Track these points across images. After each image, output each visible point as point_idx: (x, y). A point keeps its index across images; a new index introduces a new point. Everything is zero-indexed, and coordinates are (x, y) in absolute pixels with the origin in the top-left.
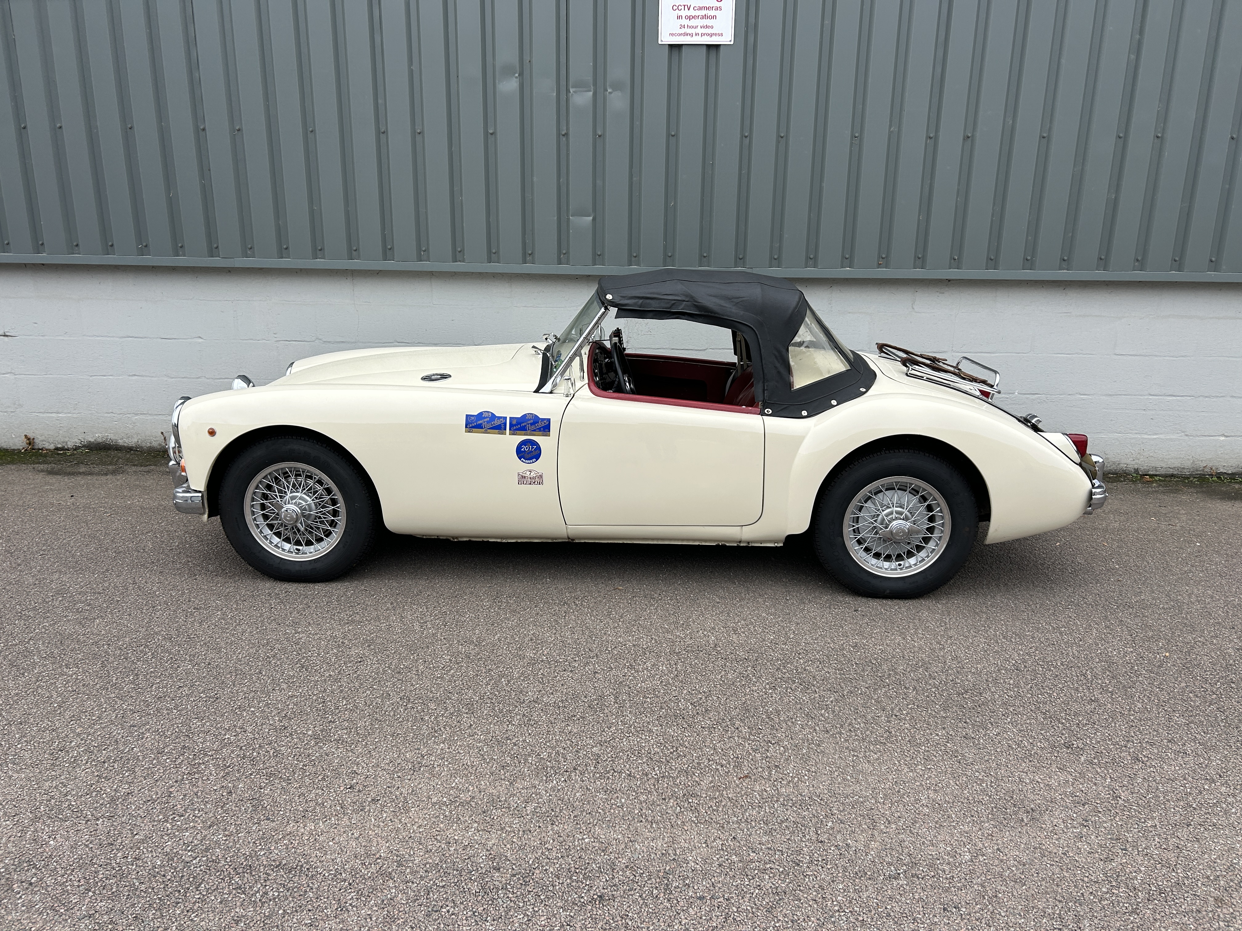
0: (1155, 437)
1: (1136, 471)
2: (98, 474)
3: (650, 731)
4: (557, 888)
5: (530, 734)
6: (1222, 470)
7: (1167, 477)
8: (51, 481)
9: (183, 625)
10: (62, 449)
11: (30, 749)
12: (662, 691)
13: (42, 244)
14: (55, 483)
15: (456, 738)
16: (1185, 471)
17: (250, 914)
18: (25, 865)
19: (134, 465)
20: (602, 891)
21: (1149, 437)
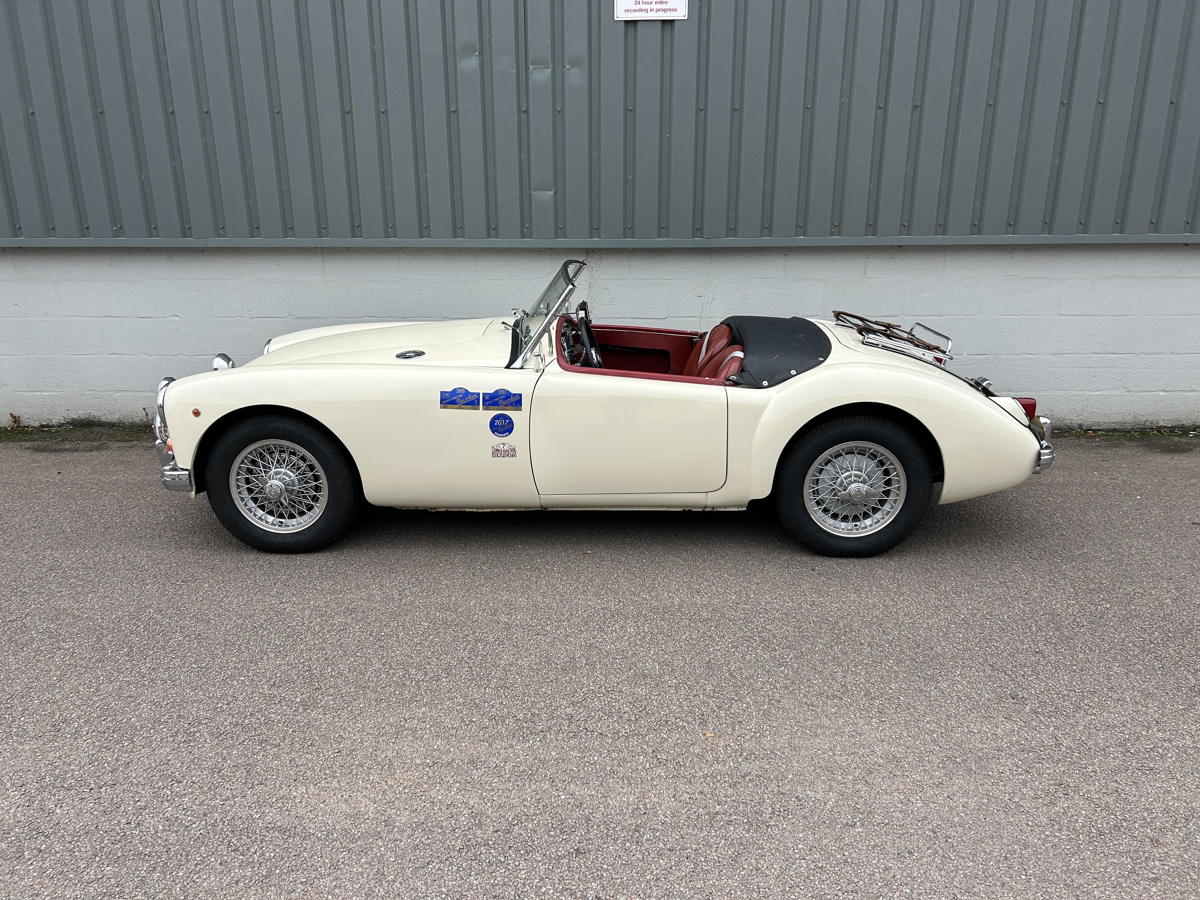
0: (1098, 393)
1: (1080, 426)
2: (84, 450)
3: (621, 691)
4: (536, 843)
5: (506, 697)
6: (1162, 424)
7: (1109, 431)
8: (38, 458)
9: (172, 598)
10: (47, 426)
11: (33, 722)
12: (630, 652)
13: (20, 228)
14: (42, 460)
15: (436, 702)
16: (1127, 425)
17: (248, 874)
18: (35, 833)
19: (118, 441)
20: (579, 845)
21: (1093, 393)
